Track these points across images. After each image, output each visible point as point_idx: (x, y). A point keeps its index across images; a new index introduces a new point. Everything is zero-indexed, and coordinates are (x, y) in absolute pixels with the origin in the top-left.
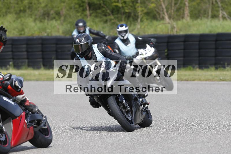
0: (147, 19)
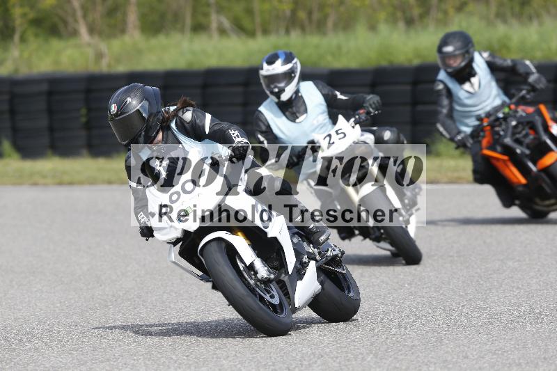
0: (36, 35)
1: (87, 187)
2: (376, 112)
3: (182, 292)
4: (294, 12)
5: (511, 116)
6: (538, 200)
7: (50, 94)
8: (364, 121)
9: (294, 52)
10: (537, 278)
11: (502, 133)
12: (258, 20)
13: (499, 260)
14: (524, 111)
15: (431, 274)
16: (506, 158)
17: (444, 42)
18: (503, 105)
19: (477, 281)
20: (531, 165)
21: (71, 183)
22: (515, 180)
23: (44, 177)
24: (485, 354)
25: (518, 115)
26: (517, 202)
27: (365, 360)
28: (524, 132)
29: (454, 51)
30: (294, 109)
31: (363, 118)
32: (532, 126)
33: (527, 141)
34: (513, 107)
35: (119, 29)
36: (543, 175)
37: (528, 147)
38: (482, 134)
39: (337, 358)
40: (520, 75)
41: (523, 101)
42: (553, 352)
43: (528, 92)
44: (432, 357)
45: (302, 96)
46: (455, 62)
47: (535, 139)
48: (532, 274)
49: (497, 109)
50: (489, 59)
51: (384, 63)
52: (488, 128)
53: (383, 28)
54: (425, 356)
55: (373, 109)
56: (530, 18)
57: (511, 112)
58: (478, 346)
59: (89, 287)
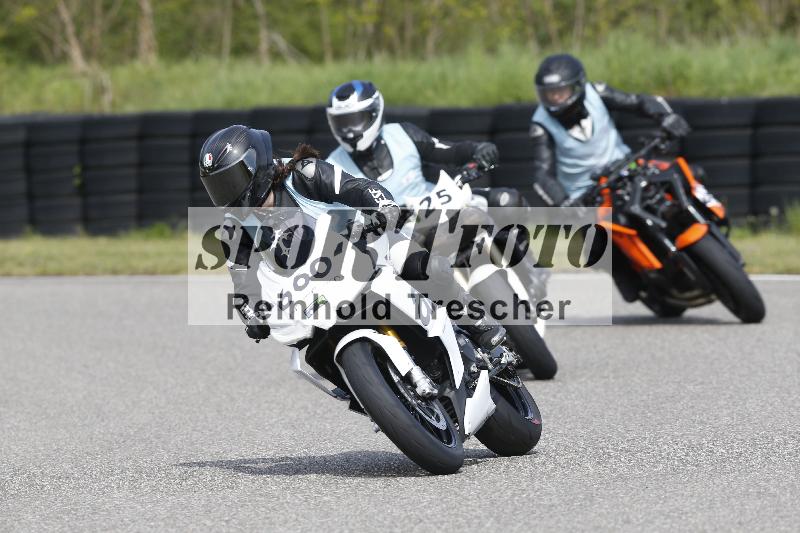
0: (9, 61)
1: (82, 279)
2: (493, 167)
3: (219, 429)
4: (378, 27)
5: (639, 174)
6: (675, 292)
7: (28, 145)
8: (475, 179)
9: (376, 84)
10: (729, 408)
11: (627, 198)
12: (327, 38)
13: (673, 382)
14: (657, 167)
15: (576, 403)
16: (632, 232)
17: (545, 70)
18: (628, 159)
19: (643, 413)
20: (667, 242)
21: (59, 274)
22: (645, 263)
23: (21, 264)
24: (655, 518)
25: (649, 172)
26: (643, 294)
27: (483, 526)
28: (658, 196)
29: (560, 82)
30: (375, 163)
31: (474, 174)
32: (670, 189)
33: (663, 208)
34: (641, 161)
35: (128, 51)
36: (685, 256)
37: (664, 217)
38: (599, 199)
39: (442, 523)
40: (650, 117)
41: (656, 153)
42: (752, 514)
43: (663, 140)
44: (578, 522)
45: (385, 145)
46: (561, 97)
47: (673, 205)
48: (722, 403)
49: (618, 165)
50: (606, 94)
51: (508, 100)
52: (607, 191)
53: (507, 50)
54: (569, 521)
55: (487, 162)
56: (718, 36)
57: (639, 169)
58: (645, 505)
59: (86, 422)
